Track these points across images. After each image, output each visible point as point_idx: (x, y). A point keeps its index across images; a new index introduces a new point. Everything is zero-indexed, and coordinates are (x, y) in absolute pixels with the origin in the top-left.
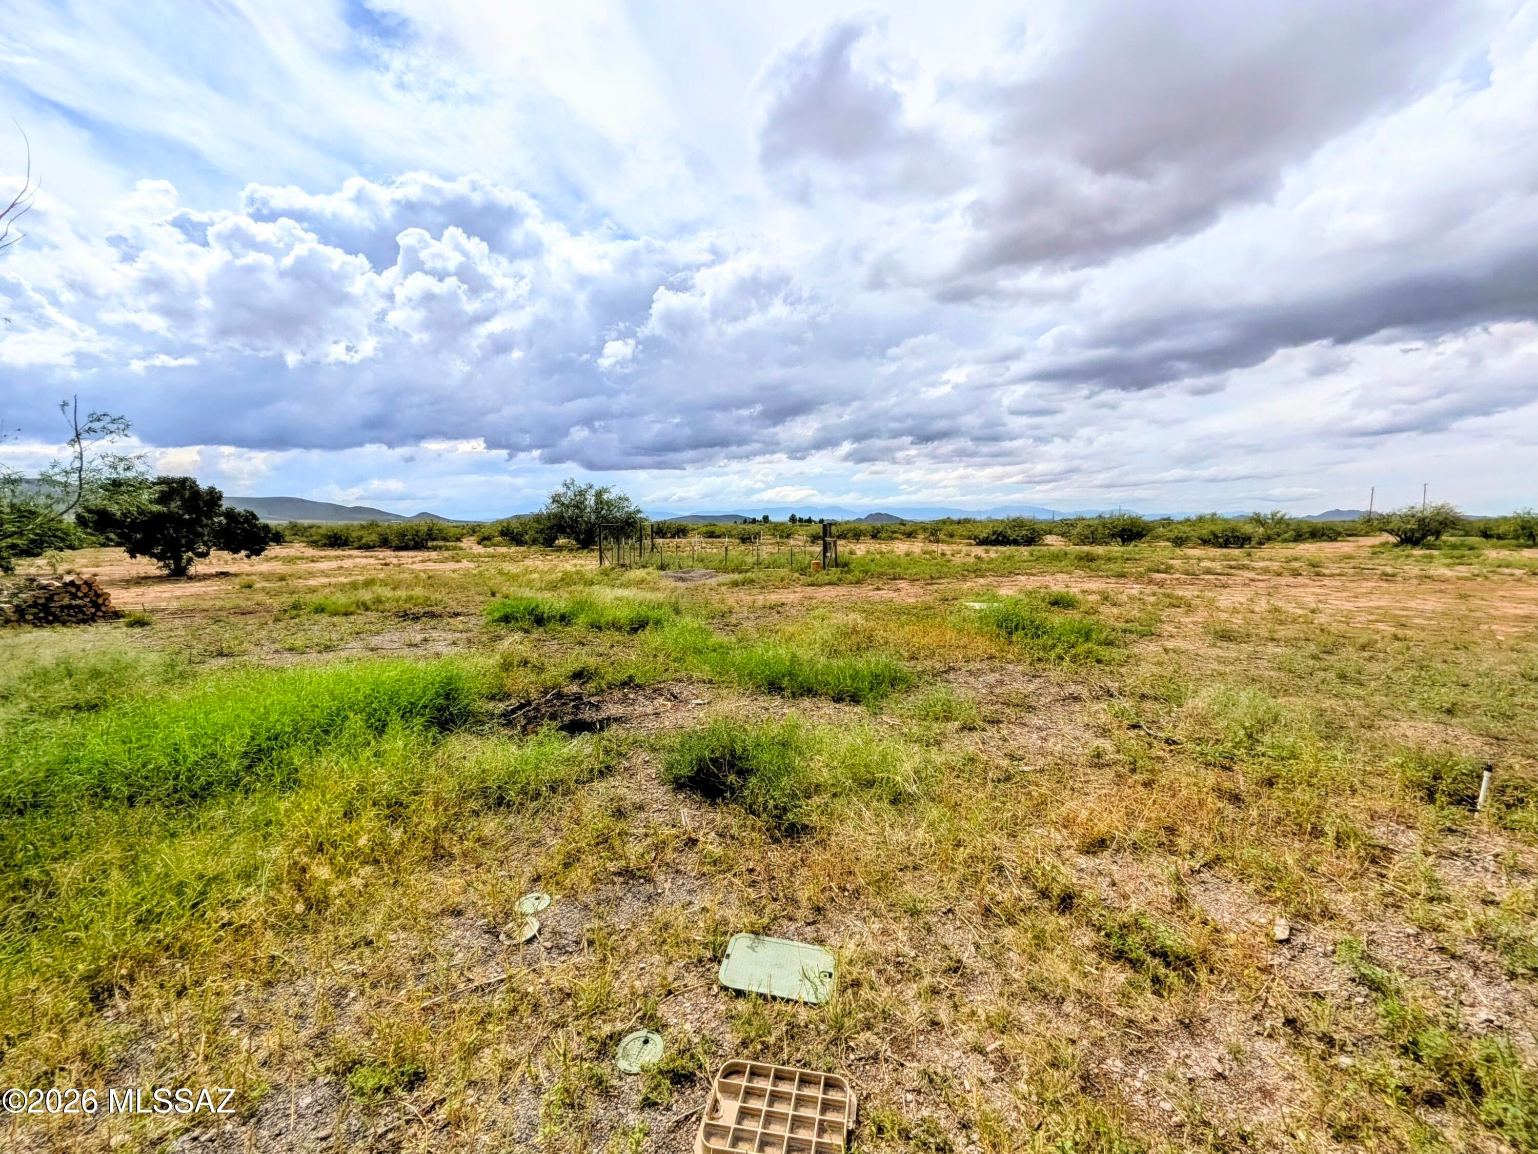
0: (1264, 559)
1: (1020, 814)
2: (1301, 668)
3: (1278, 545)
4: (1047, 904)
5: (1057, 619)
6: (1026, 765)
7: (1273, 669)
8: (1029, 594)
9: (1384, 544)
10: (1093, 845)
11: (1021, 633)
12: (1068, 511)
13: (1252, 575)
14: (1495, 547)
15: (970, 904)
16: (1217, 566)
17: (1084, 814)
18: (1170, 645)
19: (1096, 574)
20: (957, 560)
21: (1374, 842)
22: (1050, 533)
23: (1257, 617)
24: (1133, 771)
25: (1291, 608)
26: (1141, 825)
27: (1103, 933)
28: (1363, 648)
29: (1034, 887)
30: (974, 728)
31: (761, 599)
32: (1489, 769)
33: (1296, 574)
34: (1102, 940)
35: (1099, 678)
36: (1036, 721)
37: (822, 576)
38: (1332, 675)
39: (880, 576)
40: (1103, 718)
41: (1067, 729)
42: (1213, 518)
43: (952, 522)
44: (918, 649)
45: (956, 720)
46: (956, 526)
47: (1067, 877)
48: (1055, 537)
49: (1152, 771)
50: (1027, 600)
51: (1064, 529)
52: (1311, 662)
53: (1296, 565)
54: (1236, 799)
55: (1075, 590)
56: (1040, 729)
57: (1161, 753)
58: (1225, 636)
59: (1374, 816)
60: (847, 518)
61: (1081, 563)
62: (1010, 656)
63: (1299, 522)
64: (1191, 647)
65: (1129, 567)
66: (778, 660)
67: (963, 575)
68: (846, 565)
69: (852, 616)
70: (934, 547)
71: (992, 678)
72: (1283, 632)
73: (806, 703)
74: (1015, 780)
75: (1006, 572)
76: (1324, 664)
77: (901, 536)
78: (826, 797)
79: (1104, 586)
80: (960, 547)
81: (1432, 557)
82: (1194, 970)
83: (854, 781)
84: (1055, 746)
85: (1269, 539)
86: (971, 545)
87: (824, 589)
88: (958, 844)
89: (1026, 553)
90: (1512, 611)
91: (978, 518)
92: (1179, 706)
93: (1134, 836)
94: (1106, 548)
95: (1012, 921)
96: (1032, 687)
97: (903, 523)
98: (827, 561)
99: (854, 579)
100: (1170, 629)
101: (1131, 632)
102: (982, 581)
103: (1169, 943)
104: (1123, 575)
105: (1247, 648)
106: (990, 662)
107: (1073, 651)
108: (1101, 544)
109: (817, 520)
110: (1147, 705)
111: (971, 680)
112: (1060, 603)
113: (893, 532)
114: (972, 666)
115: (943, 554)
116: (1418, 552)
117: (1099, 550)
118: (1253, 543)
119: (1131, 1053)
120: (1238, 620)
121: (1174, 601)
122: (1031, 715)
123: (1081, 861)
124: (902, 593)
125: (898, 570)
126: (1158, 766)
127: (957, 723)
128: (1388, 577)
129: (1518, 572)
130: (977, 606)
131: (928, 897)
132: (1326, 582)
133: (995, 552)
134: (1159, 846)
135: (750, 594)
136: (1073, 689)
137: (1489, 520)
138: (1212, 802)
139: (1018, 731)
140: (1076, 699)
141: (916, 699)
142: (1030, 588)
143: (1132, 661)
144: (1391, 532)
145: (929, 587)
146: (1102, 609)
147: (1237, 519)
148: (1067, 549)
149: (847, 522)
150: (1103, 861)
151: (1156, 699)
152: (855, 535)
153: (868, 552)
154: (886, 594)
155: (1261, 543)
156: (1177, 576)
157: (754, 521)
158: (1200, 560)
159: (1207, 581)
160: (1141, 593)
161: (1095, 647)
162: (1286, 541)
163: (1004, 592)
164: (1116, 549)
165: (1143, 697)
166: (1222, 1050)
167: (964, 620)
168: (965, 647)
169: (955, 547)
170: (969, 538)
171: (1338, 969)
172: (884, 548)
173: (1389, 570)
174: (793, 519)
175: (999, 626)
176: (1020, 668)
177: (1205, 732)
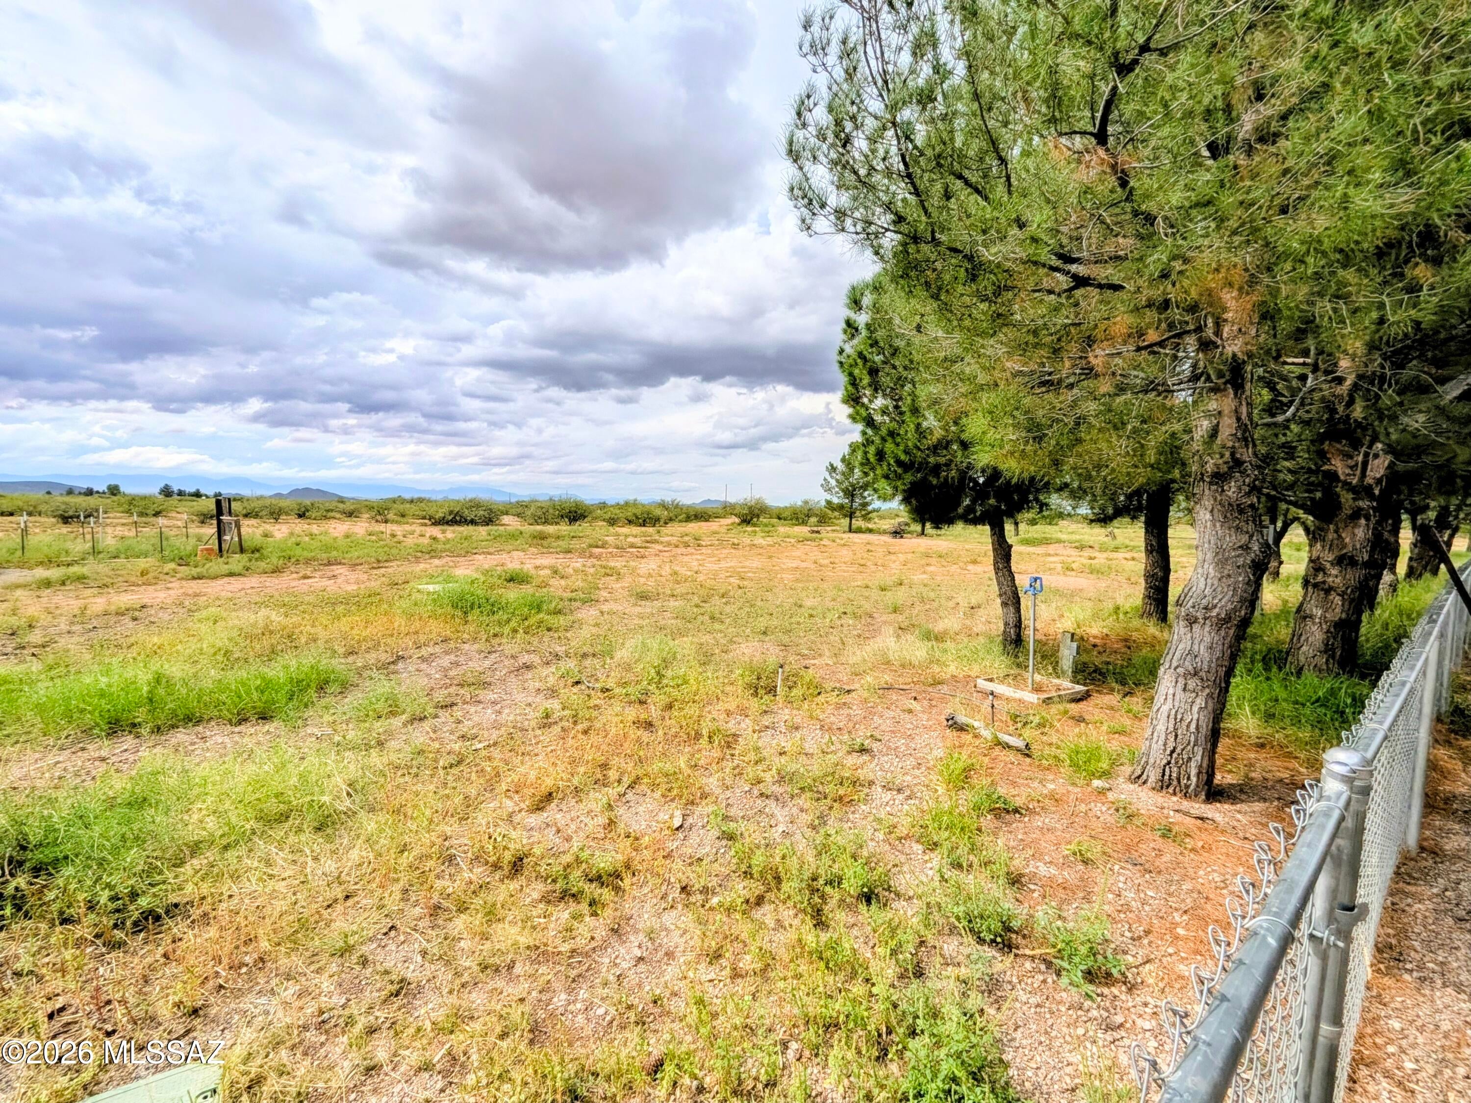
0: (667, 535)
1: (474, 792)
2: (688, 615)
3: (676, 524)
4: (498, 875)
5: (512, 594)
6: (480, 742)
7: (674, 618)
8: (486, 572)
9: (733, 524)
10: (541, 801)
11: (476, 611)
12: (523, 494)
13: (660, 547)
14: (783, 525)
15: (418, 909)
16: (638, 541)
17: (532, 775)
18: (605, 607)
19: (548, 550)
20: (410, 541)
21: (729, 733)
22: (507, 514)
23: (663, 579)
24: (575, 723)
25: (683, 571)
26: (582, 770)
27: (549, 881)
28: (723, 596)
29: (487, 863)
30: (425, 717)
31: (98, 604)
32: (781, 667)
33: (687, 545)
34: (549, 887)
35: (549, 644)
36: (492, 697)
37: (217, 565)
38: (706, 617)
39: (308, 562)
40: (552, 680)
41: (520, 697)
42: (635, 503)
43: (403, 501)
44: (359, 642)
45: (403, 713)
46: (408, 506)
47: (518, 840)
48: (511, 517)
49: (589, 719)
50: (482, 578)
51: (520, 510)
52: (695, 610)
53: (686, 539)
54: (649, 725)
55: (528, 567)
56: (494, 703)
57: (598, 702)
58: (643, 597)
59: (728, 713)
60: (259, 492)
61: (535, 541)
62: (466, 636)
63: (688, 507)
64: (620, 608)
65: (575, 544)
66: (129, 685)
67: (416, 557)
68: (256, 550)
69: (263, 612)
70: (382, 527)
71: (446, 661)
72: (680, 590)
73: (181, 736)
74: (468, 761)
75: (463, 553)
76: (703, 610)
77: (338, 515)
78: (211, 855)
79: (554, 561)
80: (413, 527)
81: (755, 532)
82: (621, 880)
83: (258, 819)
84: (507, 716)
85: (671, 520)
86: (426, 525)
87: (220, 582)
88: (403, 849)
89: (484, 533)
90: (791, 565)
91: (434, 498)
92: (612, 658)
93: (576, 781)
94: (556, 527)
95: (462, 908)
96: (487, 663)
97: (342, 500)
98: (225, 546)
99: (270, 567)
100: (605, 594)
101: (575, 600)
102: (436, 562)
103: (602, 865)
104: (569, 551)
105: (658, 604)
106: (444, 645)
107: (526, 623)
108: (552, 524)
109: (211, 493)
110: (588, 662)
111: (424, 666)
112: (513, 579)
113: (328, 511)
114: (424, 652)
115: (393, 536)
116: (749, 529)
117: (550, 529)
118: (662, 523)
119: (574, 981)
120: (651, 583)
121: (608, 571)
122: (486, 692)
123: (530, 820)
124: (339, 581)
125: (334, 553)
126: (595, 713)
127: (404, 717)
128: (735, 546)
129: (792, 541)
130: (431, 588)
131: (364, 925)
132: (704, 550)
133: (452, 532)
134: (596, 783)
135: (77, 597)
136: (526, 658)
137: (780, 508)
138: (634, 733)
139: (473, 709)
140: (528, 667)
141: (353, 699)
142: (486, 567)
143: (576, 625)
144: (736, 515)
145: (375, 572)
146: (552, 582)
147: (650, 504)
148: (522, 529)
149: (260, 498)
150: (552, 813)
151: (594, 655)
152: (272, 514)
153: (292, 534)
154: (318, 582)
155: (666, 523)
156: (610, 550)
157: (90, 492)
158: (626, 536)
159: (631, 553)
160: (584, 566)
161: (546, 617)
162: (680, 521)
163: (459, 572)
164: (564, 528)
165: (585, 656)
166: (641, 936)
167: (416, 604)
168: (417, 633)
169: (407, 528)
170: (424, 518)
171: (710, 833)
172: (315, 528)
173: (736, 541)
174: (167, 492)
175: (455, 606)
176: (476, 646)
177: (630, 677)
